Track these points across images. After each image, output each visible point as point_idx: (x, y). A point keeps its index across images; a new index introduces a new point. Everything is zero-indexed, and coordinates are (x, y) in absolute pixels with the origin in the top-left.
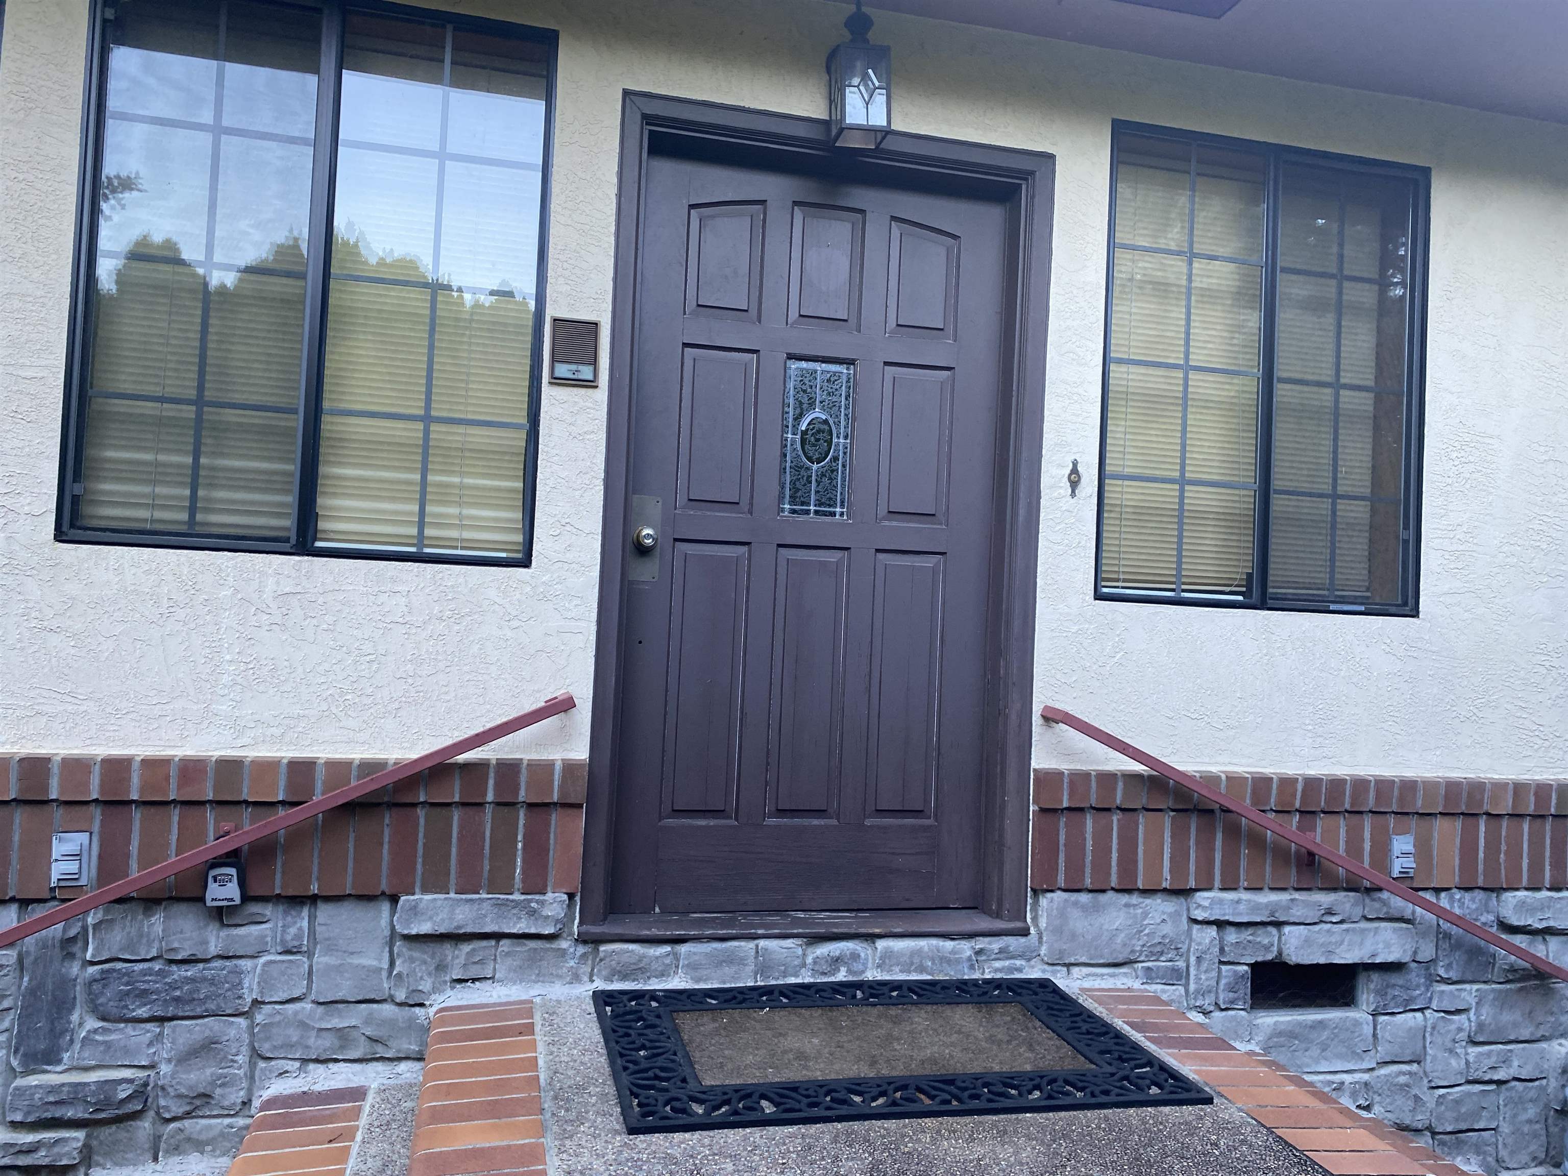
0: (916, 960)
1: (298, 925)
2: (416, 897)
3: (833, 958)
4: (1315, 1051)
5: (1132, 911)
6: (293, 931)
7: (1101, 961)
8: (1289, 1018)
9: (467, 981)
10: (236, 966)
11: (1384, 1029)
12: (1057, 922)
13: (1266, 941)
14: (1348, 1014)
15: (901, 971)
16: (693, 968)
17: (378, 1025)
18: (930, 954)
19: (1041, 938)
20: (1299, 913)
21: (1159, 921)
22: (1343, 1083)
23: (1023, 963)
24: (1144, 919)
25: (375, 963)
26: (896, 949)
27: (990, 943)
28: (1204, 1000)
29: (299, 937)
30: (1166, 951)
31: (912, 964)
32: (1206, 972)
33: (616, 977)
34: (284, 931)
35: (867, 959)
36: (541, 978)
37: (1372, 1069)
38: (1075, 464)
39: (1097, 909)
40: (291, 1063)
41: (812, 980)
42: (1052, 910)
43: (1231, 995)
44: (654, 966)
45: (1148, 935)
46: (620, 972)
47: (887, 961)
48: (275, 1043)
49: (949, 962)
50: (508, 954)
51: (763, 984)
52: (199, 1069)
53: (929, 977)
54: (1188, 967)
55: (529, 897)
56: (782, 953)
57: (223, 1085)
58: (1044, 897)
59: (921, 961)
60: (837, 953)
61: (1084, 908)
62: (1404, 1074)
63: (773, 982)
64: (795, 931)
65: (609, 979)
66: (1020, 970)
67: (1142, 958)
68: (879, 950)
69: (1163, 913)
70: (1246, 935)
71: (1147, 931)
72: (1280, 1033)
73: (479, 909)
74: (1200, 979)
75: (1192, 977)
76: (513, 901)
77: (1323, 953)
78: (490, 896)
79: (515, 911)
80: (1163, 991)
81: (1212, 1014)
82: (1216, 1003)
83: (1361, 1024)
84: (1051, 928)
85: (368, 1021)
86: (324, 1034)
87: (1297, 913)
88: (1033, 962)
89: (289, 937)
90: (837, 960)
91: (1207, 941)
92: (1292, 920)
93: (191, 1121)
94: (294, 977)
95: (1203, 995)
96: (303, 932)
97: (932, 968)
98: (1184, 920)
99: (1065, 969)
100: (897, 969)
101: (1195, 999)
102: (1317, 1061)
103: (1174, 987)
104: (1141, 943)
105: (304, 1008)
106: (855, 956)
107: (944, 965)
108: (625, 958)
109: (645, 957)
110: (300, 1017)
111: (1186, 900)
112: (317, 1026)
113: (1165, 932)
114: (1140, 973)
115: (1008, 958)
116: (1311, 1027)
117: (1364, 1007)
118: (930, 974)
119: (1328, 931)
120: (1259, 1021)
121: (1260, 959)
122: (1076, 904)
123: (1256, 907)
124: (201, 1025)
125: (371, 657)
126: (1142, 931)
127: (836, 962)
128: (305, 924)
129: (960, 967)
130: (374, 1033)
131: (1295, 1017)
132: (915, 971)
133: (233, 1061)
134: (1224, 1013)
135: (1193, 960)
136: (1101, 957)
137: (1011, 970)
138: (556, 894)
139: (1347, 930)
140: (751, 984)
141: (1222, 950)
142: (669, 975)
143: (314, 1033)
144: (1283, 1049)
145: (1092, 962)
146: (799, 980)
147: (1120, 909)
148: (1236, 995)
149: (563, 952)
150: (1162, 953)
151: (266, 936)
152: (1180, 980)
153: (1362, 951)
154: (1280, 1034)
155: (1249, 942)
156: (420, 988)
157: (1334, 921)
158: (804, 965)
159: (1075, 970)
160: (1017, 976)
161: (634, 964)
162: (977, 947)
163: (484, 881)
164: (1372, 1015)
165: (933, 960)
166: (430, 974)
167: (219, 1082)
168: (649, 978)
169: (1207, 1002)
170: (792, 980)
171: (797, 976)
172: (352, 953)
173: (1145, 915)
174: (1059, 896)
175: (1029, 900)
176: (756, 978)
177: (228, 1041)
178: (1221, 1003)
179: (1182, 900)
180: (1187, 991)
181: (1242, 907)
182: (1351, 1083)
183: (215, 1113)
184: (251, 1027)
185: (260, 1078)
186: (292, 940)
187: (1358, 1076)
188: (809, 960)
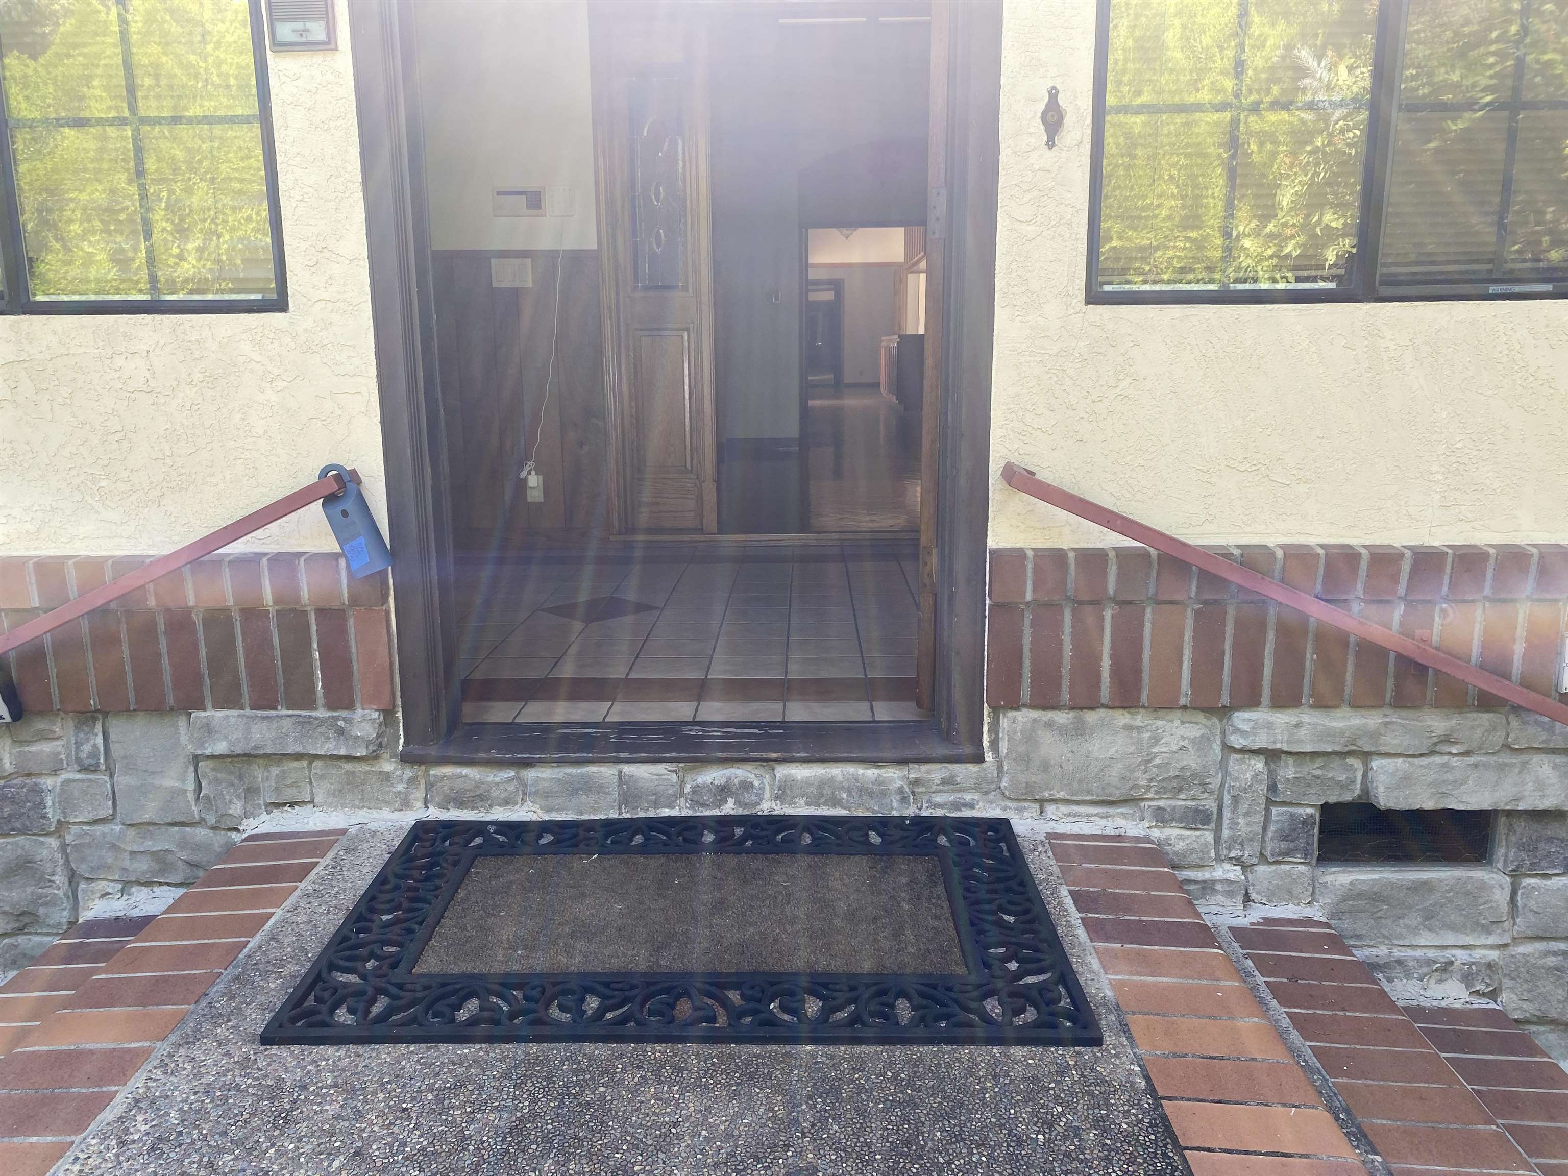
0: (827, 791)
1: (92, 742)
2: (208, 713)
3: (717, 786)
4: (1414, 919)
5: (1135, 734)
6: (87, 748)
7: (1089, 798)
8: (1376, 876)
9: (284, 804)
10: (36, 784)
11: (1528, 896)
12: (1022, 749)
13: (1342, 778)
14: (1471, 874)
15: (808, 804)
16: (544, 796)
17: (193, 850)
18: (845, 784)
19: (1000, 768)
20: (1395, 742)
21: (1175, 748)
22: (1451, 963)
23: (976, 796)
24: (1153, 746)
25: (177, 784)
26: (799, 778)
27: (928, 772)
28: (1243, 850)
29: (94, 755)
30: (1186, 786)
31: (822, 795)
32: (1247, 814)
33: (452, 804)
34: (77, 748)
35: (762, 789)
36: (364, 803)
37: (1505, 946)
38: (1053, 94)
39: (1080, 730)
40: (112, 884)
41: (690, 813)
42: (1015, 733)
43: (1284, 845)
44: (495, 793)
45: (1157, 766)
46: (455, 799)
47: (788, 792)
48: (92, 865)
49: (871, 794)
50: (322, 777)
51: (628, 816)
52: (21, 887)
53: (844, 812)
54: (1220, 808)
55: (335, 714)
56: (652, 781)
57: (45, 904)
58: (1004, 716)
59: (833, 793)
60: (723, 781)
61: (1063, 731)
62: (1555, 954)
63: (642, 815)
64: (667, 755)
65: (443, 806)
66: (971, 806)
67: (1150, 795)
68: (777, 779)
69: (1183, 738)
70: (1314, 768)
71: (1157, 761)
72: (1359, 894)
73: (279, 728)
74: (1238, 823)
75: (1226, 822)
76: (316, 719)
77: (1434, 794)
78: (290, 712)
79: (319, 730)
80: (1181, 838)
81: (1256, 868)
82: (1261, 854)
83: (1493, 887)
84: (1014, 755)
85: (183, 844)
86: (139, 857)
87: (1391, 741)
88: (991, 796)
89: (83, 755)
90: (723, 790)
91: (1248, 776)
92: (1383, 749)
93: (24, 937)
94: (98, 797)
95: (1242, 844)
96: (98, 749)
97: (848, 801)
98: (1217, 747)
99: (1037, 806)
100: (802, 802)
101: (1229, 849)
102: (1415, 931)
103: (1198, 833)
104: (1147, 776)
105: (112, 830)
106: (746, 786)
107: (864, 797)
108: (459, 784)
109: (482, 783)
110: (108, 839)
111: (1221, 721)
112: (129, 849)
113: (1185, 763)
114: (1148, 815)
115: (954, 791)
116: (1409, 889)
117: (1500, 865)
118: (845, 808)
119: (1445, 765)
120: (1329, 879)
121: (1332, 799)
122: (1049, 725)
123: (1328, 734)
124: (12, 843)
125: (118, 434)
126: (1149, 761)
127: (723, 791)
128: (99, 740)
129: (887, 801)
130: (191, 857)
131: (1386, 875)
132: (825, 804)
133: (50, 881)
134: (1273, 867)
135: (1227, 799)
136: (1089, 792)
137: (957, 806)
138: (366, 712)
139: (1476, 765)
140: (613, 815)
141: (1273, 788)
142: (516, 804)
143: (127, 856)
144: (1363, 915)
145: (1075, 798)
146: (675, 813)
147: (1117, 733)
148: (1292, 845)
149: (387, 777)
150: (1180, 790)
151: (59, 753)
152: (1207, 824)
153: (1497, 794)
154: (1360, 896)
155: (1317, 777)
156: (231, 812)
157: (1455, 751)
158: (682, 794)
159: (1050, 809)
160: (967, 813)
161: (470, 790)
162: (911, 776)
163: (281, 695)
164: (1511, 876)
165: (849, 791)
166: (238, 797)
167: (40, 902)
168: (491, 806)
169: (1246, 853)
170: (666, 812)
171: (671, 807)
172: (154, 773)
173: (1156, 740)
174: (1024, 717)
175: (986, 719)
176: (620, 808)
177: (41, 861)
178: (1268, 854)
179: (1215, 720)
180: (1217, 840)
181: (1303, 732)
182: (1464, 964)
183: (45, 931)
184: (64, 847)
185: (83, 899)
186: (87, 758)
187: (1478, 954)
188: (688, 789)
